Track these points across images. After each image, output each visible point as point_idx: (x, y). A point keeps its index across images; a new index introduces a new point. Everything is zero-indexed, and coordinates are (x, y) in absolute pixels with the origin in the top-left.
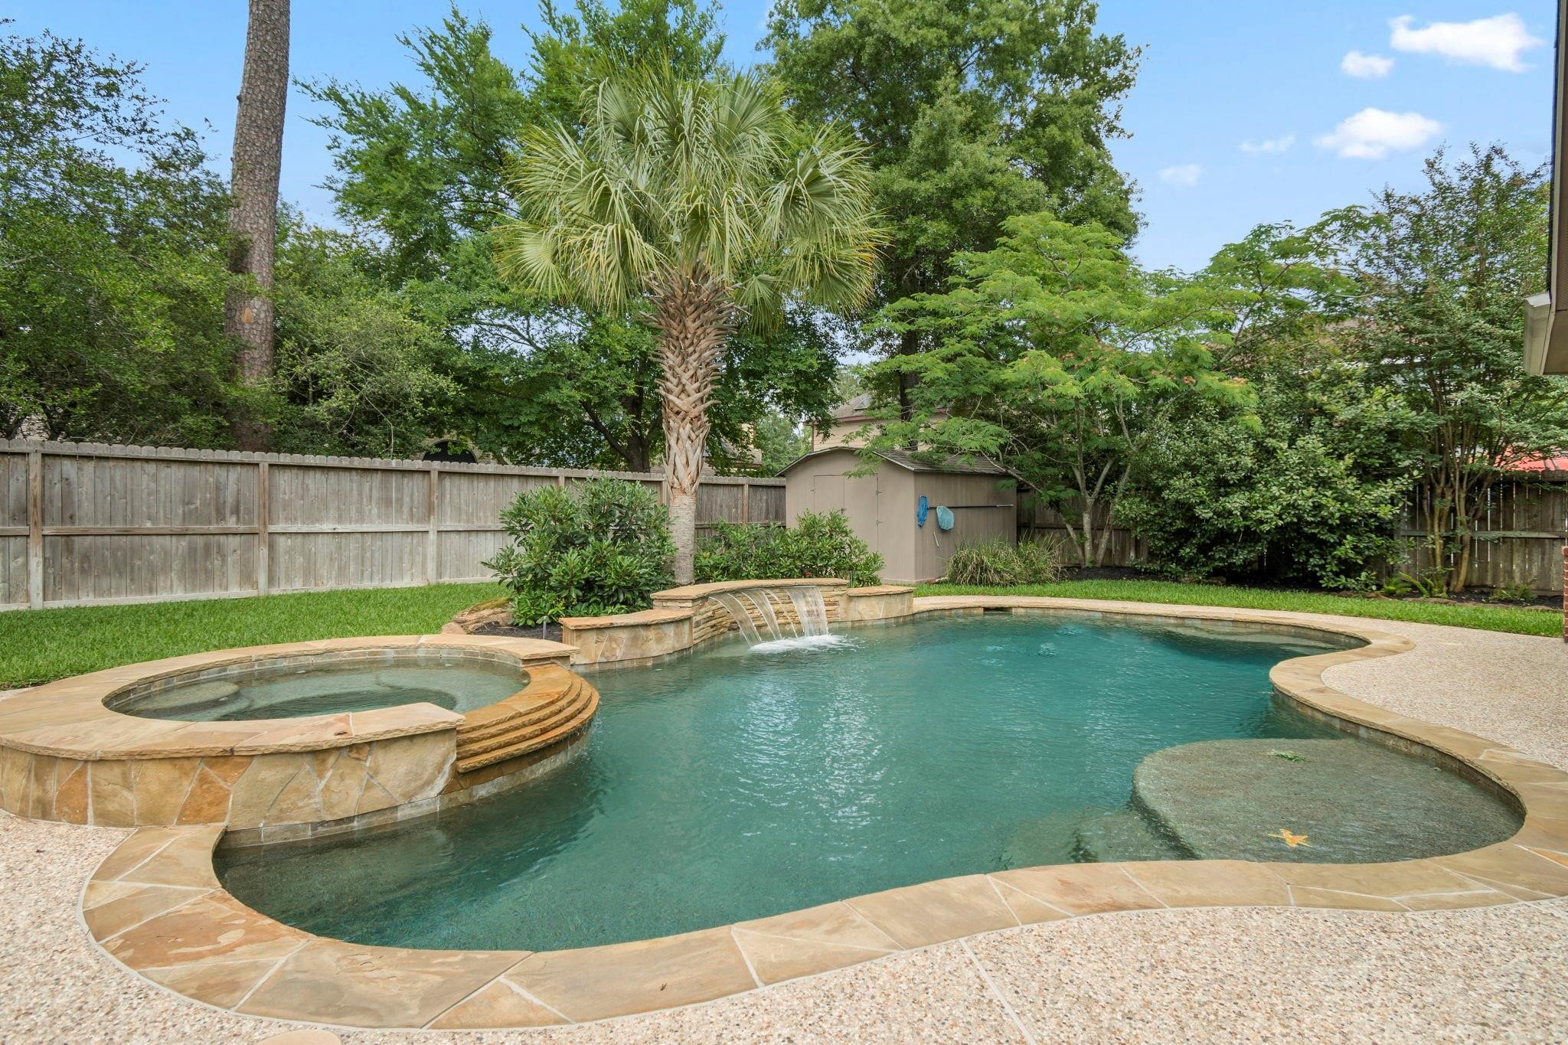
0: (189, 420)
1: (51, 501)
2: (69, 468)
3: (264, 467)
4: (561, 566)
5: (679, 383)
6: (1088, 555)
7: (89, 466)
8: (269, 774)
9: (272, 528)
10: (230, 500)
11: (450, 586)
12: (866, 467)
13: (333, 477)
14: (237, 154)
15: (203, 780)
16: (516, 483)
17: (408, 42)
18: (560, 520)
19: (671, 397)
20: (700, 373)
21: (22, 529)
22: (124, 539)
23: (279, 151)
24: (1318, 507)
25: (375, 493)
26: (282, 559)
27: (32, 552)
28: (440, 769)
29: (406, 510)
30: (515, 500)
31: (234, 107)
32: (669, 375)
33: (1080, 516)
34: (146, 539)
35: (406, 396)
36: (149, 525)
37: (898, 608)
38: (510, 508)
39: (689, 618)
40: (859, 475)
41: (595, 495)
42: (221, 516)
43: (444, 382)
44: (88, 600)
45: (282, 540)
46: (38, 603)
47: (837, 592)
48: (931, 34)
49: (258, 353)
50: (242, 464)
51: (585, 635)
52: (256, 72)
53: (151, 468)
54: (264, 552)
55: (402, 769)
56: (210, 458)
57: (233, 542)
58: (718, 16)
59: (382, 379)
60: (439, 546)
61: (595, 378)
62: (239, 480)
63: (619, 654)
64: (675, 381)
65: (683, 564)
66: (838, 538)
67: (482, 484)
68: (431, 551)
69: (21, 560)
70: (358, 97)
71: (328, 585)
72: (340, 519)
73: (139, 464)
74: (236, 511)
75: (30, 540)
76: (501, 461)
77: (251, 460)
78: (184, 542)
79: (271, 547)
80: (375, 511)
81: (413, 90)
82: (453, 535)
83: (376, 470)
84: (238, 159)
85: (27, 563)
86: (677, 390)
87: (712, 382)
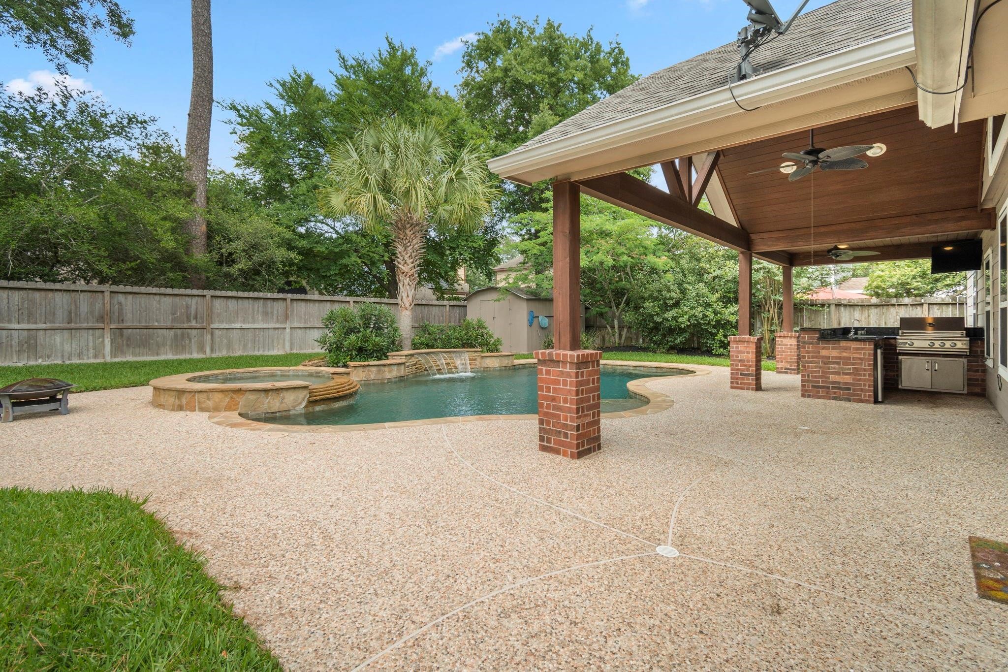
0: (171, 275)
1: (114, 313)
2: (121, 298)
3: (209, 297)
4: (349, 341)
5: (404, 259)
6: (617, 341)
7: (130, 297)
8: (252, 397)
9: (212, 326)
10: (193, 312)
11: (297, 354)
12: (501, 296)
13: (240, 301)
14: (188, 142)
15: (231, 398)
16: (328, 304)
17: (271, 85)
18: (348, 321)
19: (400, 266)
20: (413, 254)
21: (101, 325)
22: (145, 330)
23: (208, 140)
24: (705, 316)
25: (260, 309)
26: (217, 340)
27: (106, 336)
28: (303, 399)
29: (275, 317)
30: (328, 313)
31: (186, 119)
32: (399, 256)
33: (613, 321)
34: (155, 331)
35: (274, 262)
36: (156, 324)
37: (506, 362)
38: (326, 316)
39: (404, 363)
40: (499, 300)
41: (363, 310)
42: (189, 321)
43: (293, 255)
44: (130, 358)
45: (217, 331)
46: (108, 359)
47: (476, 354)
48: (539, 77)
49: (201, 241)
50: (198, 296)
51: (358, 368)
52: (197, 102)
53: (157, 297)
54: (209, 337)
55: (292, 398)
56: (184, 293)
57: (194, 332)
58: (430, 69)
59: (263, 254)
60: (291, 335)
61: (368, 251)
62: (197, 303)
63: (372, 377)
64: (402, 258)
65: (406, 342)
66: (481, 331)
67: (312, 305)
68: (287, 337)
69: (101, 340)
70: (246, 108)
71: (238, 353)
72: (244, 322)
73: (152, 296)
74: (196, 318)
75: (105, 331)
76: (321, 293)
77: (203, 294)
78: (172, 332)
79: (212, 335)
80: (260, 318)
81: (274, 106)
82: (298, 330)
83: (261, 298)
84: (189, 144)
85: (103, 341)
86: (403, 263)
87: (420, 259)
